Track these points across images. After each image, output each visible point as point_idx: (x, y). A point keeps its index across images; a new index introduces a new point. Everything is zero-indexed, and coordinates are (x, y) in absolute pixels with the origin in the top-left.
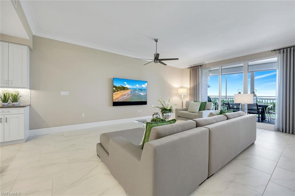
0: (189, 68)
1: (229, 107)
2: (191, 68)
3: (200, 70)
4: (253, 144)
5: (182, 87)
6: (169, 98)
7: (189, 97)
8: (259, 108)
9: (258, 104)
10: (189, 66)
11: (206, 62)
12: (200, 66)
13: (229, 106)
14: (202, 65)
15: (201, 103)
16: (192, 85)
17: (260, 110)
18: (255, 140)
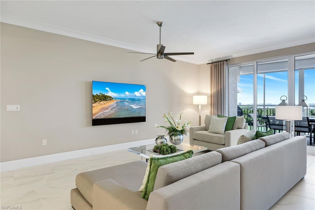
0: (209, 64)
1: (269, 123)
2: (212, 63)
3: (226, 67)
4: (302, 179)
5: (199, 94)
6: (181, 112)
7: (210, 108)
8: (310, 123)
9: (310, 118)
10: (210, 61)
11: (234, 56)
12: (226, 61)
13: (269, 121)
14: (229, 60)
15: (227, 118)
16: (214, 90)
17: (313, 127)
18: (305, 173)
